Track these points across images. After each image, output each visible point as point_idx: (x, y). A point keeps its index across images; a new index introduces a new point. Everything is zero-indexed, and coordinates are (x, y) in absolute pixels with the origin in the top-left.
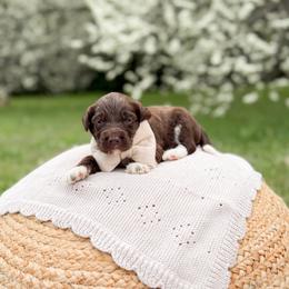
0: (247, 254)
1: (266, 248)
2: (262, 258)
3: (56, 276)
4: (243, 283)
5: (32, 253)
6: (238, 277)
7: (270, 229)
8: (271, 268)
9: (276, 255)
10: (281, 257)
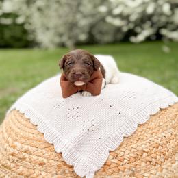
0: (133, 150)
1: (151, 148)
3: (16, 146)
4: (125, 168)
6: (122, 163)
7: (160, 136)
8: (150, 162)
9: (158, 153)
10: (162, 155)
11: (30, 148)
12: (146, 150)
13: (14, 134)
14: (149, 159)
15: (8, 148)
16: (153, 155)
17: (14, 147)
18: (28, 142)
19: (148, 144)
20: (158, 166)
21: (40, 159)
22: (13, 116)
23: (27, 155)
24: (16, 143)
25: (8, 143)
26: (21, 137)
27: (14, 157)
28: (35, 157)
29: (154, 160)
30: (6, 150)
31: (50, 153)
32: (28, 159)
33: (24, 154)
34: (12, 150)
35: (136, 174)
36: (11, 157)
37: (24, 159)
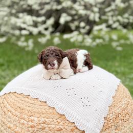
0: (113, 113)
3: (34, 120)
5: (23, 111)
8: (123, 119)
12: (120, 112)
13: (27, 112)
16: (124, 115)
17: (32, 121)
20: (127, 122)
24: (32, 118)
26: (35, 112)
27: (33, 129)
28: (53, 126)
32: (47, 128)
33: (43, 125)
34: (30, 124)
35: (118, 128)
36: (30, 129)
37: (43, 129)
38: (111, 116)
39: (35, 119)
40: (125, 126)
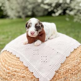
2: (70, 70)
4: (62, 77)
6: (60, 75)
7: (75, 61)
8: (72, 73)
9: (75, 69)
10: (77, 70)
11: (17, 69)
12: (70, 68)
13: (8, 63)
14: (72, 72)
15: (6, 70)
17: (9, 69)
18: (16, 67)
19: (71, 66)
20: (75, 75)
21: (23, 75)
22: (6, 54)
23: (16, 73)
24: (9, 67)
25: (5, 67)
26: (12, 64)
27: (9, 74)
28: (20, 74)
29: (74, 73)
30: (4, 71)
31: (27, 72)
32: (16, 75)
33: (14, 72)
34: (8, 71)
35: (67, 79)
36: (7, 74)
37: (14, 75)
38: (62, 71)
39: (11, 68)
40: (73, 78)
